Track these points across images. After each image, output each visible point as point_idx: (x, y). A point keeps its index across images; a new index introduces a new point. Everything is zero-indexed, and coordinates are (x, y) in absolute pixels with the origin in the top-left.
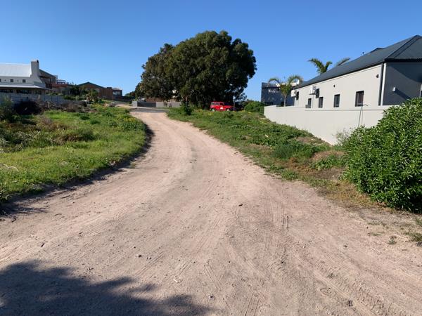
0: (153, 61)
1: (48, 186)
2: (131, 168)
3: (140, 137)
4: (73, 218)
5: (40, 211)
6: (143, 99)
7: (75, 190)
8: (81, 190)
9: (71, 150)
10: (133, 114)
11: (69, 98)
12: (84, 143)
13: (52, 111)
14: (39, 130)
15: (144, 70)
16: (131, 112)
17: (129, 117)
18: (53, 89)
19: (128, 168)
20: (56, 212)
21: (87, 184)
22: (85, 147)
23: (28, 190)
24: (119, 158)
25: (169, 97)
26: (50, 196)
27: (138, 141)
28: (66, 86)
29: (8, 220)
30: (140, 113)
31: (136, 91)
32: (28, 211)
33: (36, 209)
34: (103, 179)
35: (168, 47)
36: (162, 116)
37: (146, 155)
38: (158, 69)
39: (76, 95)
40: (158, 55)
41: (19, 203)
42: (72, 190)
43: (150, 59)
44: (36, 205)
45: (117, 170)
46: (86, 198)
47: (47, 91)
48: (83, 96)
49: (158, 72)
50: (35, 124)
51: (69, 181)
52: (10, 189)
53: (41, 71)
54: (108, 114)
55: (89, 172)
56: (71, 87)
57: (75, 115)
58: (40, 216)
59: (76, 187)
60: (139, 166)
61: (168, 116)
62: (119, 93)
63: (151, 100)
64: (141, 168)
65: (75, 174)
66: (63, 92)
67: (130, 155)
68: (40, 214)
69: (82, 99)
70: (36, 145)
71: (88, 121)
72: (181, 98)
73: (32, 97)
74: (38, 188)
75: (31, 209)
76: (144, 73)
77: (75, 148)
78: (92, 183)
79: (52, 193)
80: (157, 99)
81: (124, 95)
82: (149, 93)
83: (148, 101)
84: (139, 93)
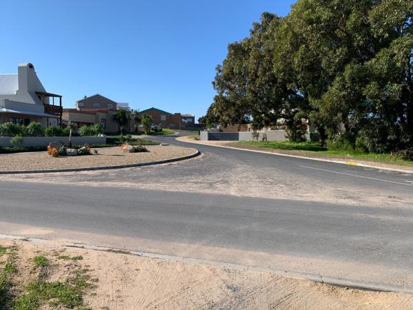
62: (191, 120)
82: (229, 116)
83: (225, 131)
84: (213, 118)
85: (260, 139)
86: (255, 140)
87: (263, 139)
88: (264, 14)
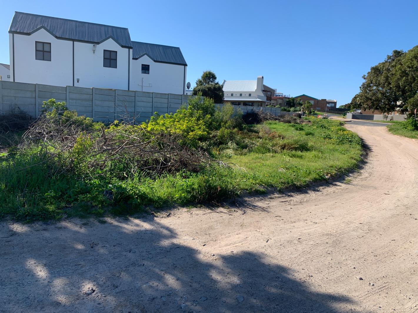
0: (376, 71)
1: (269, 188)
2: (345, 183)
3: (356, 151)
4: (292, 222)
5: (263, 209)
6: (359, 111)
7: (292, 196)
8: (298, 198)
9: (288, 159)
10: (347, 127)
11: (285, 110)
12: (299, 153)
13: (270, 121)
14: (261, 138)
15: (364, 81)
16: (346, 125)
17: (344, 130)
18: (272, 102)
19: (342, 183)
20: (277, 214)
21: (303, 193)
22: (301, 157)
23: (254, 189)
24: (334, 172)
25: (392, 109)
26: (271, 198)
27: (354, 156)
28: (283, 98)
29: (239, 212)
30: (355, 126)
31: (352, 103)
32: (254, 208)
33: (260, 207)
34: (318, 191)
35: (398, 53)
36: (382, 130)
37: (362, 171)
38: (382, 79)
39: (291, 107)
40: (383, 63)
41: (247, 199)
42: (289, 196)
43: (373, 69)
44: (260, 204)
45: (331, 184)
46: (302, 206)
47: (267, 104)
48: (298, 108)
49: (382, 81)
50: (257, 132)
51: (287, 188)
52: (241, 186)
53: (264, 86)
54: (323, 127)
55: (305, 182)
56: (288, 100)
57: (290, 126)
58: (263, 214)
59: (292, 194)
60: (354, 183)
61: (390, 130)
62: (333, 105)
63: (368, 112)
64: (357, 185)
65: (292, 182)
66: (280, 104)
67: (345, 170)
68: (263, 212)
69: (296, 111)
70: (258, 151)
71: (303, 132)
72: (407, 110)
73: (256, 109)
74: (262, 189)
75: (256, 206)
76: (364, 84)
77: (291, 157)
78: (307, 193)
79: (273, 196)
80: (376, 111)
81: (338, 107)
82: (367, 105)
83: (365, 114)
84: (356, 105)
85: (388, 120)
86: (385, 120)
87: (391, 120)
88: (394, 51)
